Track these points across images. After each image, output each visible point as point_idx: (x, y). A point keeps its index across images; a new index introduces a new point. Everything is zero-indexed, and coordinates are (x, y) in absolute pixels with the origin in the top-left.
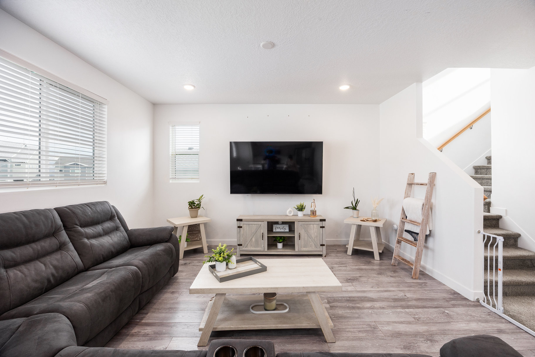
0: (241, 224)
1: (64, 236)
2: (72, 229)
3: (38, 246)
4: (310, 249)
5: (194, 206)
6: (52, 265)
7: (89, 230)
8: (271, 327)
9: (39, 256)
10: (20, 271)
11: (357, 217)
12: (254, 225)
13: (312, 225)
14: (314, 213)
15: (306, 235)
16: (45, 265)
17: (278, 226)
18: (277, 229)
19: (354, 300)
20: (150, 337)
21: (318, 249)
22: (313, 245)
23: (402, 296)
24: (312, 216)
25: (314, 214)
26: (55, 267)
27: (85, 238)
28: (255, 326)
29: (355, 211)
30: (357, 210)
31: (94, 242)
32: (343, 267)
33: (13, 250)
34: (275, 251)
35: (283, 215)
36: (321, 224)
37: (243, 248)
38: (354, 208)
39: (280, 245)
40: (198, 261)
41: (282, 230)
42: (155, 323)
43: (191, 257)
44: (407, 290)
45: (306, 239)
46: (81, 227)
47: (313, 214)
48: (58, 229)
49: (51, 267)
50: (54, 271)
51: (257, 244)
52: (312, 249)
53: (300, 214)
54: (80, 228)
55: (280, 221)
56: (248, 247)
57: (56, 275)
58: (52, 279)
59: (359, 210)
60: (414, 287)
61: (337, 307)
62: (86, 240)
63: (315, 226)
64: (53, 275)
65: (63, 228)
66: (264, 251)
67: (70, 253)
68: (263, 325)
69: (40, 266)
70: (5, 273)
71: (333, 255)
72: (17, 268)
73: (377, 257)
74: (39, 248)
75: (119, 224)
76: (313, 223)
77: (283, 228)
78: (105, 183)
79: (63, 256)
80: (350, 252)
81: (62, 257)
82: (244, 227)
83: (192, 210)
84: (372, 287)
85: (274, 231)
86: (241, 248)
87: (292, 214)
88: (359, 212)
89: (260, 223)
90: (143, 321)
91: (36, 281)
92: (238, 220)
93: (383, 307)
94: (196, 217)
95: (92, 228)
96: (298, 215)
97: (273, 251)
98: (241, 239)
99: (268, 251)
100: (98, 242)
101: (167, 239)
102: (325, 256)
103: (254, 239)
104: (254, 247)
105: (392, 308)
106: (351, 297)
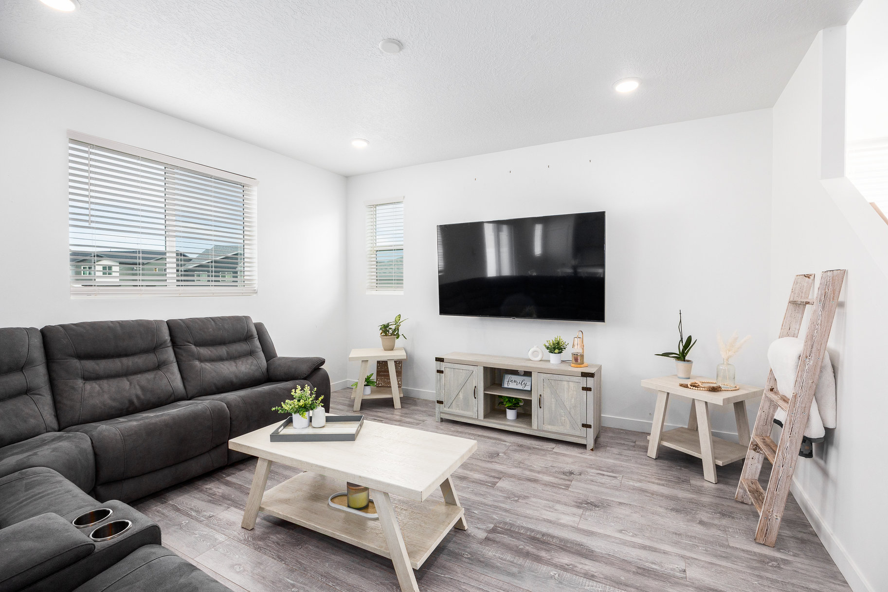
0: (443, 366)
1: (169, 354)
2: (182, 347)
3: (128, 362)
4: (561, 429)
5: (389, 332)
6: (139, 385)
7: (204, 351)
8: (326, 531)
9: (126, 374)
10: (99, 386)
11: (688, 377)
12: (461, 371)
13: (565, 383)
14: (578, 359)
15: (553, 400)
16: (131, 384)
17: (514, 377)
18: (511, 383)
19: (547, 543)
20: (213, 498)
21: (578, 433)
22: (568, 422)
23: (672, 569)
24: (573, 365)
25: (579, 361)
26: (143, 388)
27: (196, 359)
28: (307, 523)
29: (681, 364)
30: (688, 361)
31: (208, 366)
32: (607, 477)
33: (99, 361)
34: (503, 423)
35: (523, 359)
36: (584, 382)
37: (445, 409)
38: (682, 356)
39: (511, 414)
40: (374, 418)
41: (520, 387)
42: (234, 484)
43: (373, 410)
44: (706, 562)
45: (553, 409)
46: (195, 345)
47: (576, 360)
48: (161, 345)
49: (137, 387)
50: (139, 392)
51: (467, 405)
52: (566, 431)
53: (554, 359)
54: (193, 347)
55: (521, 369)
56: (452, 409)
57: (142, 397)
58: (135, 401)
59: (692, 362)
60: (733, 562)
61: (497, 542)
62: (197, 363)
63: (571, 384)
64: (138, 397)
65: (170, 344)
66: (477, 419)
67: (168, 375)
68: (319, 524)
69: (124, 383)
70: (81, 385)
71: (615, 450)
72: (98, 382)
73: (709, 473)
74: (130, 363)
75: (258, 348)
76: (567, 378)
77: (523, 383)
78: (255, 292)
79: (157, 376)
80: (653, 452)
81: (155, 378)
82: (447, 371)
83: (387, 338)
84: (620, 531)
85: (506, 386)
86: (441, 408)
87: (539, 358)
88: (691, 368)
89: (471, 368)
90: (228, 478)
91: (114, 400)
92: (438, 359)
93: (593, 576)
94: (392, 350)
95: (211, 349)
96: (549, 361)
97: (492, 421)
98: (442, 392)
99: (486, 420)
100: (213, 367)
101: (305, 374)
102: (592, 450)
103: (461, 396)
104: (462, 410)
105: (614, 584)
106: (549, 535)
